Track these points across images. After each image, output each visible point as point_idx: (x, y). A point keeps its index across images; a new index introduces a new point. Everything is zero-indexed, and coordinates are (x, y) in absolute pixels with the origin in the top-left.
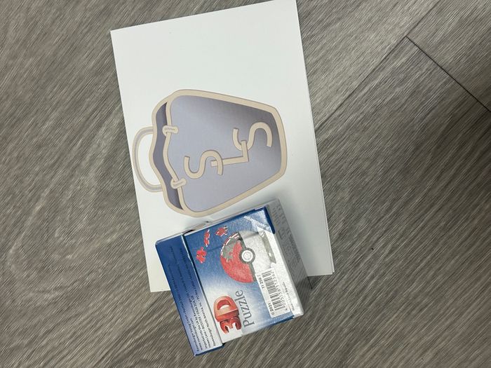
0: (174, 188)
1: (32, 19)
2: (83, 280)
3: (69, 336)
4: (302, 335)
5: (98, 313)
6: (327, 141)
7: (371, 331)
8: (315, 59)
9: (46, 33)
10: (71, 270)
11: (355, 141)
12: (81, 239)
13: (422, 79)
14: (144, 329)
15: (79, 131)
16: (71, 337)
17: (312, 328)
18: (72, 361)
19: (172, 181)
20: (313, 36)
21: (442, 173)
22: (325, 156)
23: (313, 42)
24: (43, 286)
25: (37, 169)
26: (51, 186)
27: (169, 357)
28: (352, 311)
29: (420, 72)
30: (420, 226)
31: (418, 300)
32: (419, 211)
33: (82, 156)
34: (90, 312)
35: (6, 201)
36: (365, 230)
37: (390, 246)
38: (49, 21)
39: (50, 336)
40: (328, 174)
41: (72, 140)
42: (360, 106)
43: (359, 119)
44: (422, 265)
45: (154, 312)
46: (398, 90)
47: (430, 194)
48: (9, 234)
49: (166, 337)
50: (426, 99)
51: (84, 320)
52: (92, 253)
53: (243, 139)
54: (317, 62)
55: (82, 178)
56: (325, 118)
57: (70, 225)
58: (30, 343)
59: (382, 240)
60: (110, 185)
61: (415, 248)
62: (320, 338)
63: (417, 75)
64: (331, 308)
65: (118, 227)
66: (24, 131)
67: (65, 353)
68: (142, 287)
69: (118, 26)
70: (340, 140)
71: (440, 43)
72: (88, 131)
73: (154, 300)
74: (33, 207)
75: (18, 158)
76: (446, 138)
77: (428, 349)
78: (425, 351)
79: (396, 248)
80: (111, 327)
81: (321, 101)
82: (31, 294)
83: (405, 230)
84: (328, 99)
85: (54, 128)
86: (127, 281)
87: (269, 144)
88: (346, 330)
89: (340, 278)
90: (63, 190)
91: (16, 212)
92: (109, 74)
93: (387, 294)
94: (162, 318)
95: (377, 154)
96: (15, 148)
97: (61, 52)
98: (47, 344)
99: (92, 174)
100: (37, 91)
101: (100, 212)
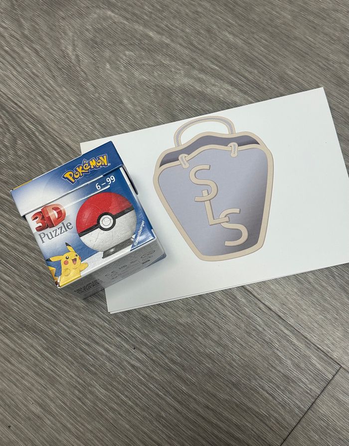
0: (180, 158)
1: (328, 15)
2: (87, 80)
3: (34, 71)
4: (48, 287)
5: (57, 96)
6: (234, 298)
7: (56, 353)
8: (311, 280)
9: (315, 28)
10: (96, 69)
11: (236, 325)
12: (125, 76)
13: (301, 384)
14: (46, 139)
15: (226, 66)
16: (33, 73)
17: (55, 296)
18: (11, 76)
19: (186, 155)
20: (334, 277)
21: (212, 410)
22: (220, 297)
23: (328, 278)
24: (80, 44)
25: (187, 30)
26: (173, 45)
27: (20, 164)
28: (74, 333)
29: (307, 382)
30: (160, 393)
31: (89, 396)
32: (174, 391)
33: (202, 70)
34: (58, 89)
35: (156, 5)
36: (152, 340)
37: (138, 364)
38: (327, 30)
39: (33, 55)
40: (203, 301)
41: (216, 60)
42: (270, 327)
43: (258, 327)
44: (123, 397)
45: (61, 147)
46: (289, 362)
47: (192, 400)
48: (125, 10)
49: (39, 161)
50: (282, 391)
51: (50, 84)
52: (113, 87)
53: (230, 218)
54: (310, 283)
55: (182, 72)
56: (256, 295)
57: (138, 64)
58: (25, 36)
59: (144, 356)
60: (178, 98)
61: (139, 390)
62: (46, 304)
63: (304, 380)
64: (75, 313)
65: (139, 108)
66: (222, 15)
67: (19, 69)
68: (84, 135)
69: (328, 94)
70: (236, 310)
71: (337, 400)
72: (226, 74)
73: (72, 147)
74: (152, 30)
75: (197, 12)
76: (246, 412)
77: (43, 409)
78: (40, 405)
79: (137, 371)
80: (45, 109)
81: (272, 290)
82: (71, 34)
83: (155, 378)
84: (274, 296)
85: (227, 43)
86: (89, 121)
87: (228, 243)
88: (55, 328)
89: (104, 319)
90: (170, 56)
91: (146, 14)
92: (282, 89)
93: (93, 365)
94: (56, 155)
95: (225, 347)
96: (206, 8)
97: (298, 44)
98: (26, 52)
99: (186, 81)
100: (260, 24)
101: (151, 91)
